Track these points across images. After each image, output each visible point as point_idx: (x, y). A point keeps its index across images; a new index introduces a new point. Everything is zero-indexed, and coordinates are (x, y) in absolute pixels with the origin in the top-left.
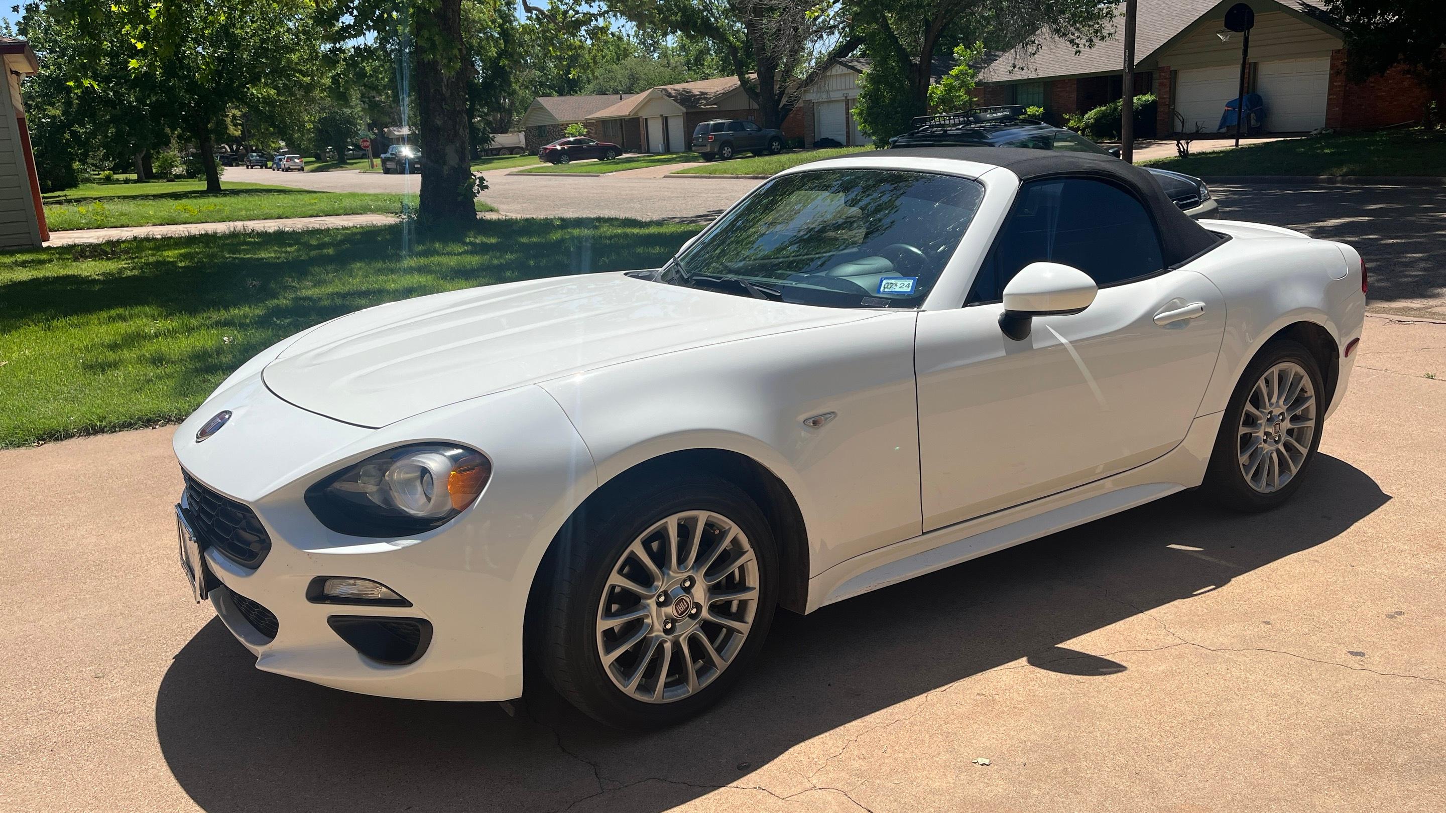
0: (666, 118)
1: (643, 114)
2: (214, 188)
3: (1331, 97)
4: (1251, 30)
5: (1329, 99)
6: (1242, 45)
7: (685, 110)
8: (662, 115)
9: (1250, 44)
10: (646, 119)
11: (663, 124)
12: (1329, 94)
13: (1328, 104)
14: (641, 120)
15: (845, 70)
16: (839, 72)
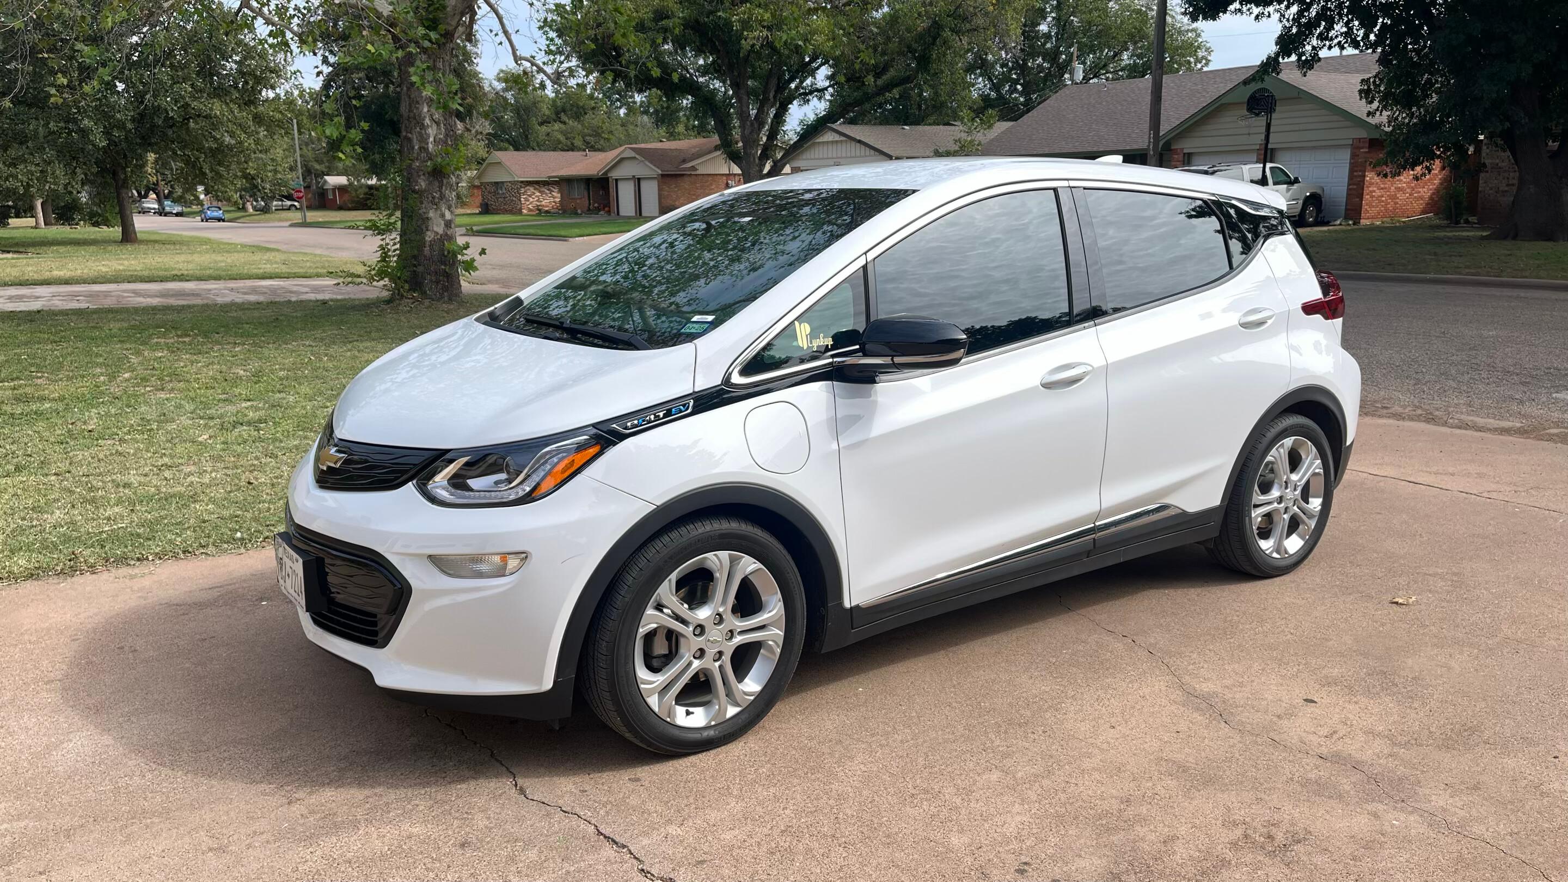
0: (639, 179)
1: (614, 174)
2: (129, 236)
3: (1351, 187)
4: (1274, 116)
5: (1349, 190)
6: (1263, 129)
7: (660, 172)
8: (634, 176)
9: (1272, 130)
10: (617, 180)
11: (635, 186)
12: (1349, 185)
13: (1348, 195)
14: (610, 180)
15: (837, 137)
16: (831, 139)
